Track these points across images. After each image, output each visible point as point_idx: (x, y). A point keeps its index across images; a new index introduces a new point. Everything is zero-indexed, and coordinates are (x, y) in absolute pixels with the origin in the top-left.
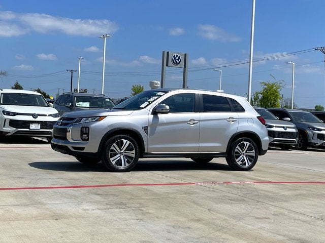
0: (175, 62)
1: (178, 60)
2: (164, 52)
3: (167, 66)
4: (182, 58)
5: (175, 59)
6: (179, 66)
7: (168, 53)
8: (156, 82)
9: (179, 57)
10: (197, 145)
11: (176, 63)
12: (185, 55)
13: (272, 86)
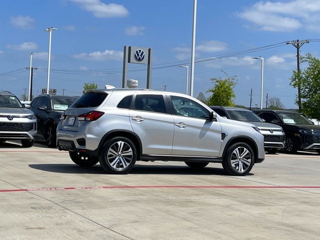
0: (138, 58)
1: (141, 55)
2: (125, 47)
3: (129, 62)
4: (146, 54)
5: (138, 55)
6: (142, 62)
7: (130, 48)
8: (134, 81)
9: (143, 52)
11: (140, 60)
12: (149, 50)
13: (224, 83)
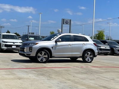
0: (66, 23)
1: (68, 22)
2: (62, 19)
3: (63, 24)
6: (68, 24)
8: (60, 30)
10: (71, 53)
12: (70, 20)
13: (101, 32)
